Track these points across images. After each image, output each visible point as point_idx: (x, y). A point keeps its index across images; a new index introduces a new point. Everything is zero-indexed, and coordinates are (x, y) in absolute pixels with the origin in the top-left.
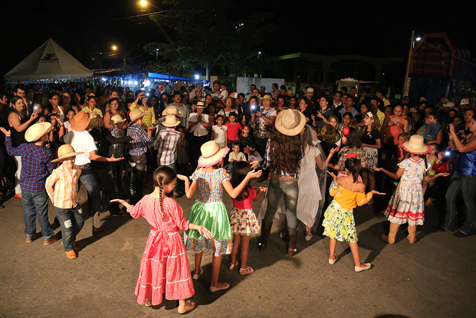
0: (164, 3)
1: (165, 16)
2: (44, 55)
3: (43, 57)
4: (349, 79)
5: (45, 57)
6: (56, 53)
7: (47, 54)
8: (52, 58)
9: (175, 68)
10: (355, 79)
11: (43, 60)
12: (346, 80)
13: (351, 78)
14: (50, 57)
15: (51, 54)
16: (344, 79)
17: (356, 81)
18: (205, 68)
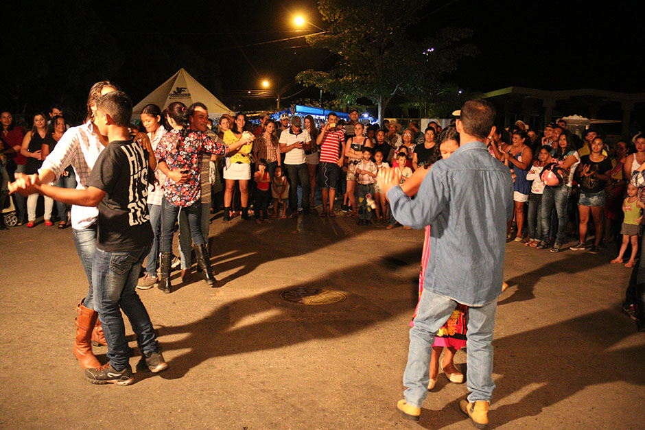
0: (324, 19)
1: (327, 36)
2: (174, 89)
3: (172, 92)
4: (576, 117)
5: (174, 92)
6: (188, 87)
7: (178, 88)
8: (182, 93)
9: (338, 105)
10: (584, 117)
11: (172, 95)
12: (571, 118)
13: (578, 115)
14: (180, 92)
15: (181, 88)
16: (567, 116)
17: (586, 119)
18: (377, 105)
